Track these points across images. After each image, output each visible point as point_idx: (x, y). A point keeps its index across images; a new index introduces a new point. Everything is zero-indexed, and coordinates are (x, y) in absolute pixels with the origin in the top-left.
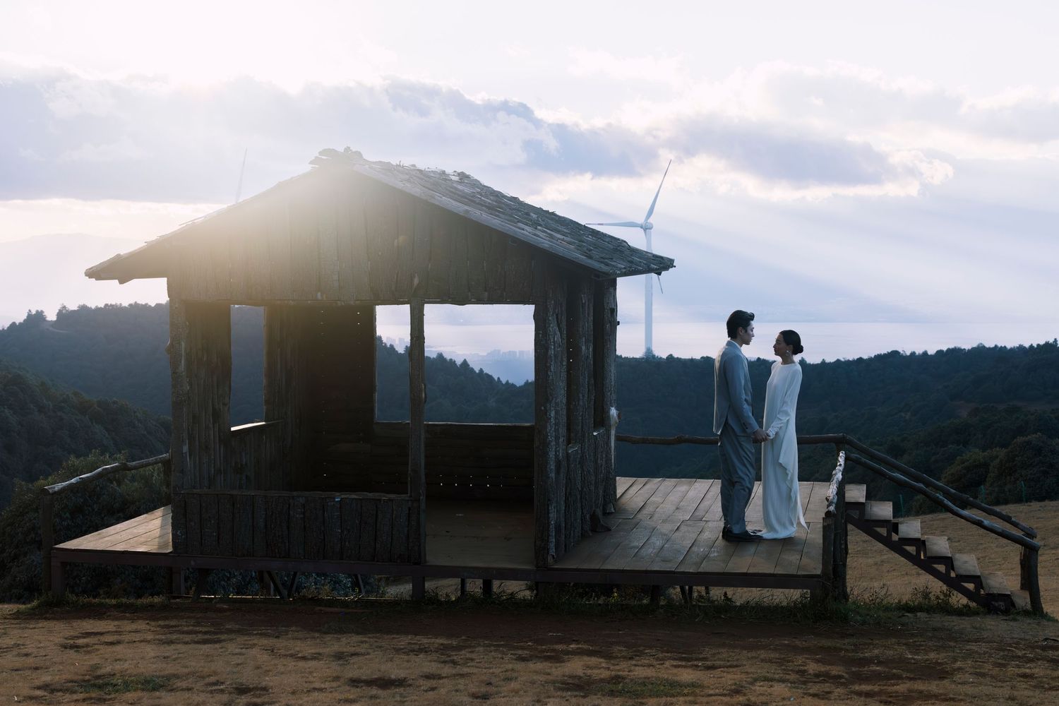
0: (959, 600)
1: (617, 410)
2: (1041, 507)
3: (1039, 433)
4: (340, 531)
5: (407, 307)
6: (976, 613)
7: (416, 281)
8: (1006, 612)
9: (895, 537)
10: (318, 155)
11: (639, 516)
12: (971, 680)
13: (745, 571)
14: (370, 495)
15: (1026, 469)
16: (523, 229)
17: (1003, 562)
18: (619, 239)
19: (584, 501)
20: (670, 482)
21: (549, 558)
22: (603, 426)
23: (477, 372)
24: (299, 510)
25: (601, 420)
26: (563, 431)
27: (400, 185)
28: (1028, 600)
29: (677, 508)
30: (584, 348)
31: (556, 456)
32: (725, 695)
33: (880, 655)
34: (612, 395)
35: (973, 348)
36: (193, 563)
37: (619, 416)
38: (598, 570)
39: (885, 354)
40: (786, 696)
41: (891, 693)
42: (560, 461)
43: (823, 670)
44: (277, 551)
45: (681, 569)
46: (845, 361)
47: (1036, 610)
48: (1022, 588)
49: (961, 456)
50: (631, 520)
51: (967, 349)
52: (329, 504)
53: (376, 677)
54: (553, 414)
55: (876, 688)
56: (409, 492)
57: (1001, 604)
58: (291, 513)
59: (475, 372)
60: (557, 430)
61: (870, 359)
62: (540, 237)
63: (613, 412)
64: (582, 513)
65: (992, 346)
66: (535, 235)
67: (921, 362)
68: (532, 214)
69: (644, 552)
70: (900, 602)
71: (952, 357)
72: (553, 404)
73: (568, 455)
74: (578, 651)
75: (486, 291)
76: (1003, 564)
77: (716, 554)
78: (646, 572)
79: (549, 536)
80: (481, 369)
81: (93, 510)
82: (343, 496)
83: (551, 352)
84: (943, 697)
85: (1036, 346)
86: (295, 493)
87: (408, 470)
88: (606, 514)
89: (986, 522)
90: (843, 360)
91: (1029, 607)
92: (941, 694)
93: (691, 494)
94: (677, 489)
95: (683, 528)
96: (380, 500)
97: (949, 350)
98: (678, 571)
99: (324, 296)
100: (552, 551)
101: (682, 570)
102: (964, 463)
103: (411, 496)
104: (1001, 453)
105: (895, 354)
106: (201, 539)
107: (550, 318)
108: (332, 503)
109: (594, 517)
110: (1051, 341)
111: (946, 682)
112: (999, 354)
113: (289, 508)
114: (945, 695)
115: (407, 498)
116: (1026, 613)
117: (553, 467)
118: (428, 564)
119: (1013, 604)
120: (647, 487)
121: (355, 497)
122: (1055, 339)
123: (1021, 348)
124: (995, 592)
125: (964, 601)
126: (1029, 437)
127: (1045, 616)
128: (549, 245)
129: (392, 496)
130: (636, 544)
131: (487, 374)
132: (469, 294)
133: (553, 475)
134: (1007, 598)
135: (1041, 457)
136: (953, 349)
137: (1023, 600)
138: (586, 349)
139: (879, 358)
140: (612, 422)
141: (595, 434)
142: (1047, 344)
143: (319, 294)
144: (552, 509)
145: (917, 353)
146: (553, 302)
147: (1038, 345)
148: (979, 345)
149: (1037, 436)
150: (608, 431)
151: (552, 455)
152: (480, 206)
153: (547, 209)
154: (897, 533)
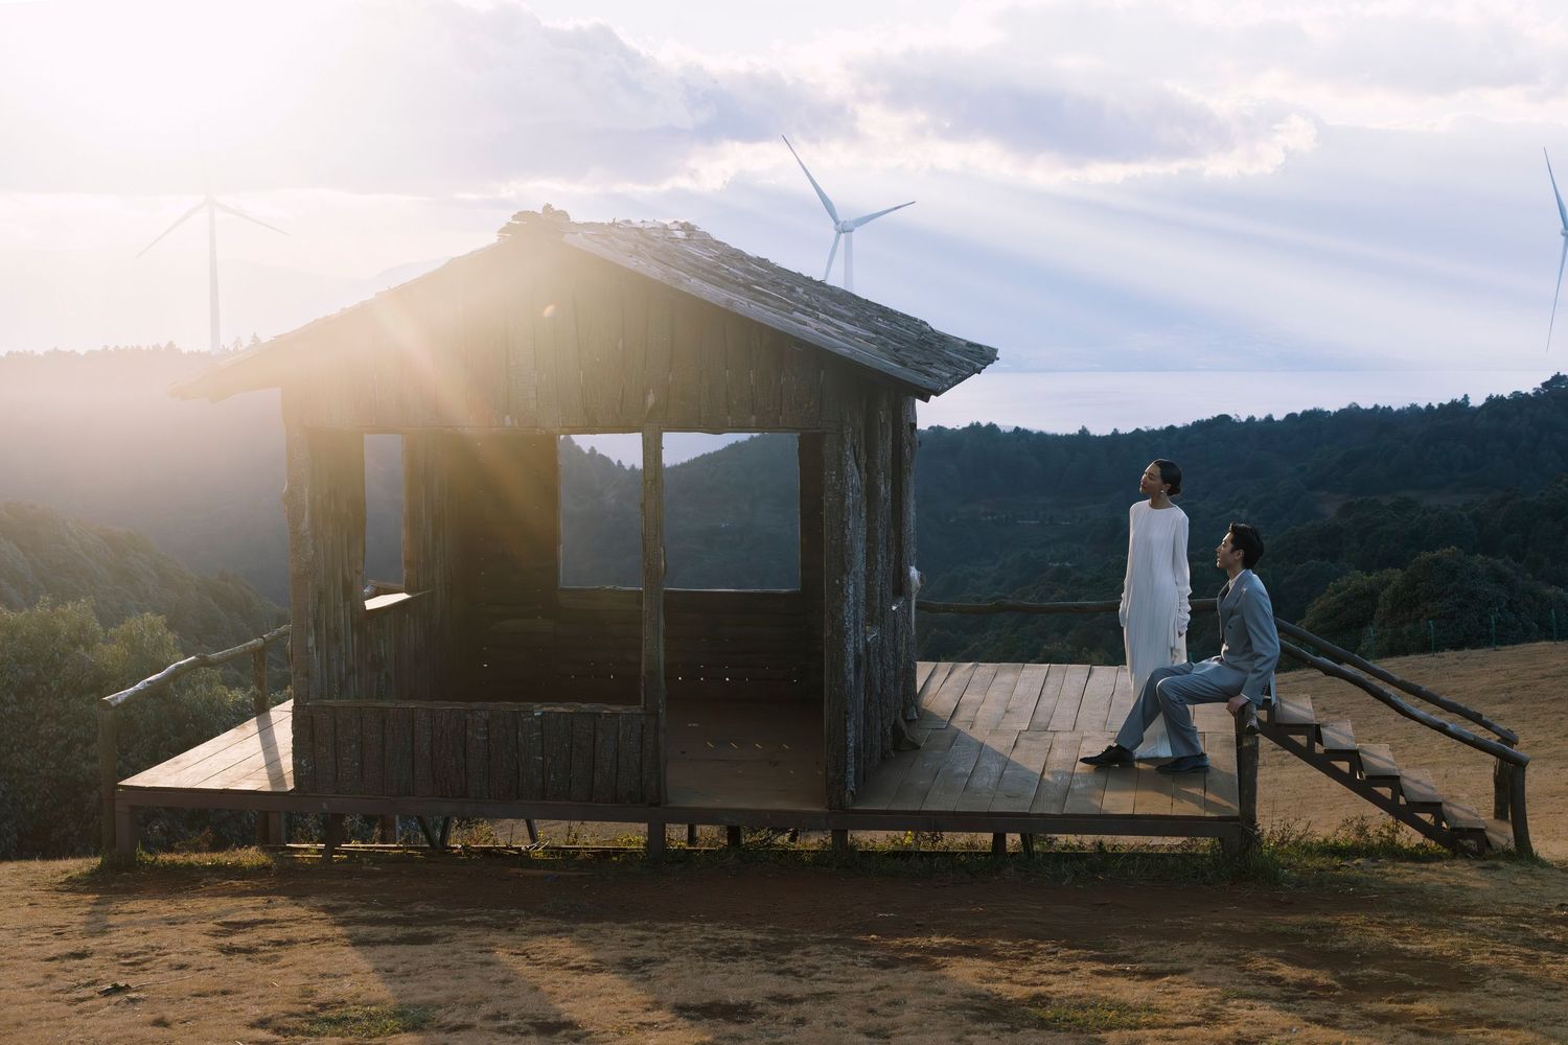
0: (1409, 837)
1: (917, 569)
2: (1458, 658)
3: (1453, 547)
4: (541, 758)
5: (638, 437)
6: (1437, 858)
7: (651, 400)
8: (1479, 855)
9: (1319, 749)
10: (510, 220)
11: (954, 724)
12: (1512, 989)
13: (1130, 812)
14: (585, 707)
15: (1434, 601)
16: (805, 324)
17: (1408, 744)
18: (916, 320)
19: (884, 708)
20: (986, 669)
21: (847, 796)
22: (901, 595)
23: (587, 452)
24: (481, 729)
25: (900, 586)
26: (861, 612)
27: (632, 263)
28: (1511, 834)
29: (1007, 711)
30: (883, 488)
31: (856, 649)
32: (1197, 1024)
33: (1360, 945)
34: (912, 550)
35: (1342, 411)
36: (325, 806)
37: (921, 579)
38: (919, 813)
39: (1208, 421)
40: (1286, 1027)
41: (1417, 1015)
42: (859, 656)
43: (1304, 976)
44: (448, 787)
45: (1038, 810)
46: (1148, 432)
47: (1522, 851)
48: (1496, 817)
49: (1335, 582)
50: (946, 734)
51: (1332, 411)
52: (525, 720)
53: (708, 1001)
54: (851, 590)
55: (1396, 1008)
56: (643, 703)
57: (1471, 843)
58: (469, 733)
59: (583, 452)
60: (856, 612)
61: (1186, 429)
62: (832, 336)
63: (914, 572)
64: (883, 725)
65: (1371, 407)
66: (824, 332)
67: (1263, 432)
68: (798, 289)
69: (977, 782)
70: (1326, 840)
71: (1310, 424)
72: (851, 576)
73: (867, 645)
74: (948, 948)
75: (753, 414)
76: (1407, 748)
77: (1082, 785)
78: (989, 814)
79: (846, 763)
80: (592, 448)
81: (50, 689)
82: (545, 709)
83: (849, 502)
84: (1491, 1021)
85: (1436, 407)
86: (475, 705)
87: (640, 672)
88: (910, 722)
89: (1451, 727)
90: (1145, 430)
91: (1512, 846)
92: (1488, 1017)
93: (1021, 689)
94: (998, 680)
95: (1023, 743)
96: (599, 714)
97: (1305, 413)
98: (1036, 812)
99: (516, 421)
100: (851, 787)
101: (1039, 812)
102: (1339, 592)
103: (646, 709)
104: (1397, 575)
105: (1224, 419)
106: (337, 772)
107: (848, 453)
108: (530, 719)
109: (896, 729)
110: (1459, 398)
111: (1476, 993)
112: (1381, 419)
113: (466, 725)
114: (1492, 1017)
115: (639, 711)
116: (1508, 855)
117: (851, 666)
118: (670, 805)
119: (1488, 843)
120: (955, 675)
121: (561, 709)
122: (1466, 396)
123: (1414, 409)
124: (1464, 826)
125: (1418, 838)
126: (1438, 553)
127: (1534, 859)
128: (849, 349)
129: (618, 708)
130: (961, 769)
131: (601, 456)
132: (729, 418)
133: (851, 677)
134: (1478, 833)
135: (1456, 583)
136: (1311, 411)
137: (1503, 835)
138: (884, 490)
139: (1200, 426)
140: (913, 589)
141: (894, 608)
142: (1454, 403)
143: (508, 418)
144: (850, 725)
145: (1257, 419)
146: (850, 430)
147: (1441, 405)
148: (1350, 406)
149: (1450, 551)
150: (909, 601)
151: (850, 648)
152: (735, 286)
153: (809, 275)
154: (1321, 743)
